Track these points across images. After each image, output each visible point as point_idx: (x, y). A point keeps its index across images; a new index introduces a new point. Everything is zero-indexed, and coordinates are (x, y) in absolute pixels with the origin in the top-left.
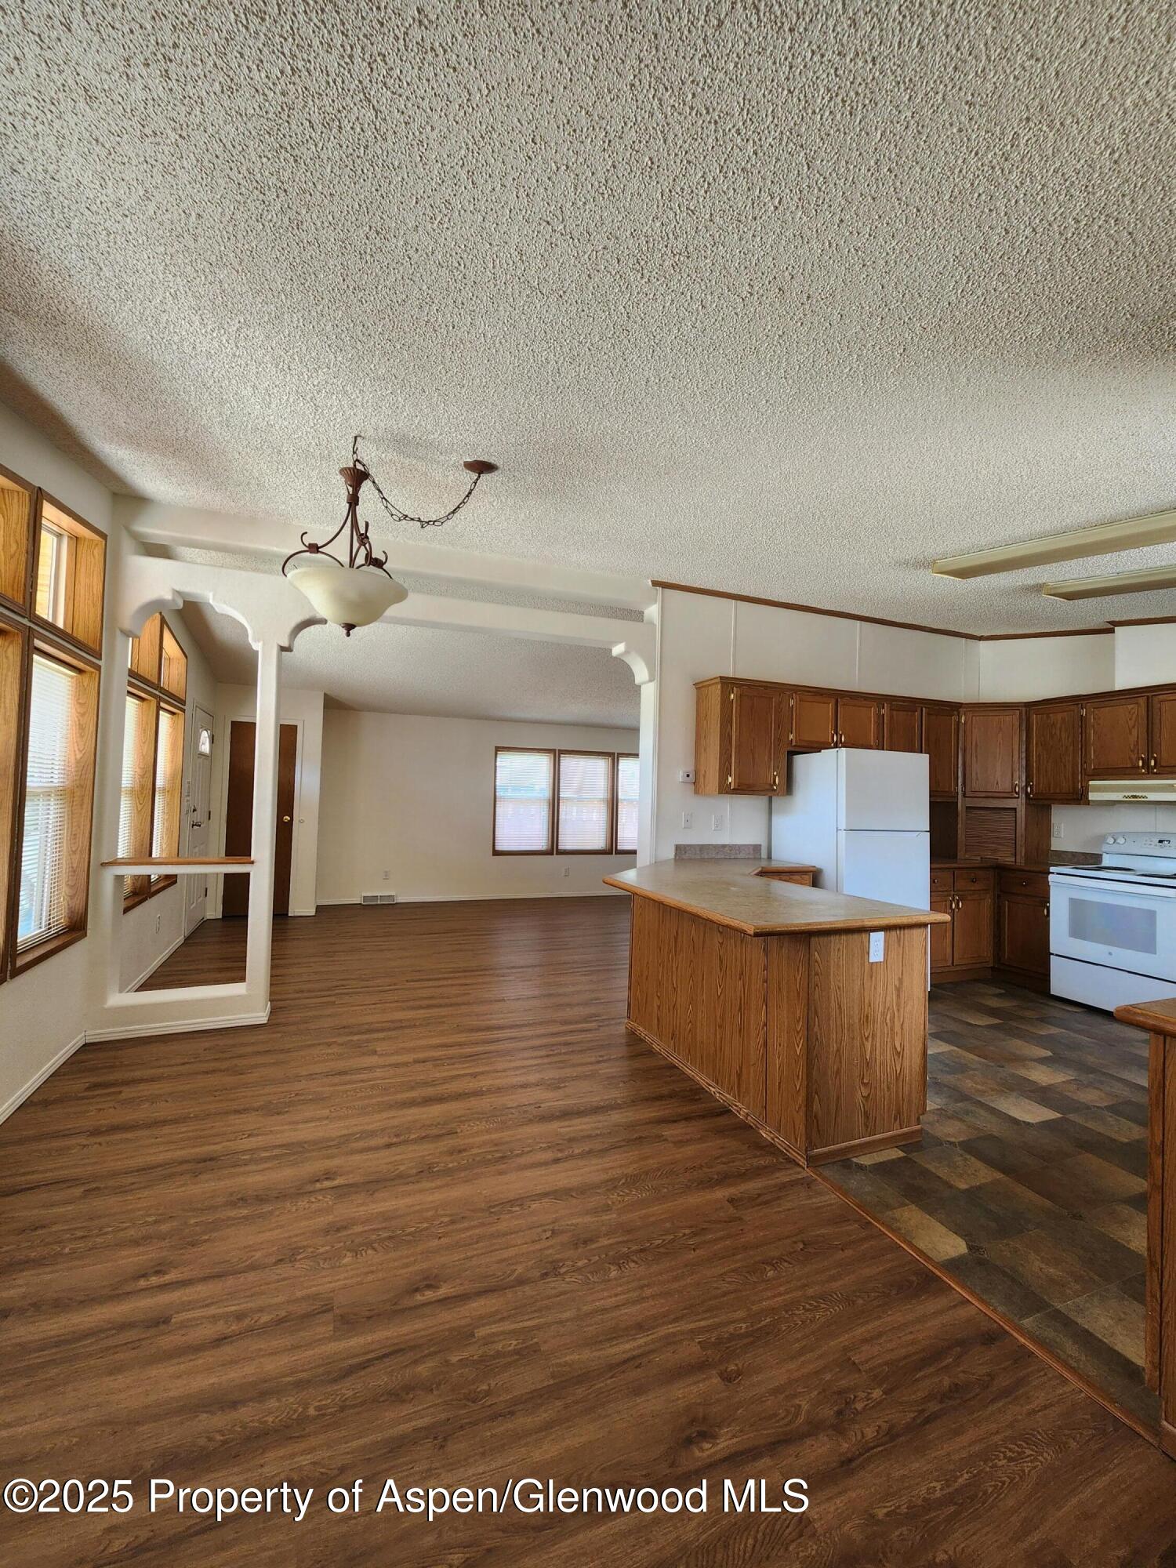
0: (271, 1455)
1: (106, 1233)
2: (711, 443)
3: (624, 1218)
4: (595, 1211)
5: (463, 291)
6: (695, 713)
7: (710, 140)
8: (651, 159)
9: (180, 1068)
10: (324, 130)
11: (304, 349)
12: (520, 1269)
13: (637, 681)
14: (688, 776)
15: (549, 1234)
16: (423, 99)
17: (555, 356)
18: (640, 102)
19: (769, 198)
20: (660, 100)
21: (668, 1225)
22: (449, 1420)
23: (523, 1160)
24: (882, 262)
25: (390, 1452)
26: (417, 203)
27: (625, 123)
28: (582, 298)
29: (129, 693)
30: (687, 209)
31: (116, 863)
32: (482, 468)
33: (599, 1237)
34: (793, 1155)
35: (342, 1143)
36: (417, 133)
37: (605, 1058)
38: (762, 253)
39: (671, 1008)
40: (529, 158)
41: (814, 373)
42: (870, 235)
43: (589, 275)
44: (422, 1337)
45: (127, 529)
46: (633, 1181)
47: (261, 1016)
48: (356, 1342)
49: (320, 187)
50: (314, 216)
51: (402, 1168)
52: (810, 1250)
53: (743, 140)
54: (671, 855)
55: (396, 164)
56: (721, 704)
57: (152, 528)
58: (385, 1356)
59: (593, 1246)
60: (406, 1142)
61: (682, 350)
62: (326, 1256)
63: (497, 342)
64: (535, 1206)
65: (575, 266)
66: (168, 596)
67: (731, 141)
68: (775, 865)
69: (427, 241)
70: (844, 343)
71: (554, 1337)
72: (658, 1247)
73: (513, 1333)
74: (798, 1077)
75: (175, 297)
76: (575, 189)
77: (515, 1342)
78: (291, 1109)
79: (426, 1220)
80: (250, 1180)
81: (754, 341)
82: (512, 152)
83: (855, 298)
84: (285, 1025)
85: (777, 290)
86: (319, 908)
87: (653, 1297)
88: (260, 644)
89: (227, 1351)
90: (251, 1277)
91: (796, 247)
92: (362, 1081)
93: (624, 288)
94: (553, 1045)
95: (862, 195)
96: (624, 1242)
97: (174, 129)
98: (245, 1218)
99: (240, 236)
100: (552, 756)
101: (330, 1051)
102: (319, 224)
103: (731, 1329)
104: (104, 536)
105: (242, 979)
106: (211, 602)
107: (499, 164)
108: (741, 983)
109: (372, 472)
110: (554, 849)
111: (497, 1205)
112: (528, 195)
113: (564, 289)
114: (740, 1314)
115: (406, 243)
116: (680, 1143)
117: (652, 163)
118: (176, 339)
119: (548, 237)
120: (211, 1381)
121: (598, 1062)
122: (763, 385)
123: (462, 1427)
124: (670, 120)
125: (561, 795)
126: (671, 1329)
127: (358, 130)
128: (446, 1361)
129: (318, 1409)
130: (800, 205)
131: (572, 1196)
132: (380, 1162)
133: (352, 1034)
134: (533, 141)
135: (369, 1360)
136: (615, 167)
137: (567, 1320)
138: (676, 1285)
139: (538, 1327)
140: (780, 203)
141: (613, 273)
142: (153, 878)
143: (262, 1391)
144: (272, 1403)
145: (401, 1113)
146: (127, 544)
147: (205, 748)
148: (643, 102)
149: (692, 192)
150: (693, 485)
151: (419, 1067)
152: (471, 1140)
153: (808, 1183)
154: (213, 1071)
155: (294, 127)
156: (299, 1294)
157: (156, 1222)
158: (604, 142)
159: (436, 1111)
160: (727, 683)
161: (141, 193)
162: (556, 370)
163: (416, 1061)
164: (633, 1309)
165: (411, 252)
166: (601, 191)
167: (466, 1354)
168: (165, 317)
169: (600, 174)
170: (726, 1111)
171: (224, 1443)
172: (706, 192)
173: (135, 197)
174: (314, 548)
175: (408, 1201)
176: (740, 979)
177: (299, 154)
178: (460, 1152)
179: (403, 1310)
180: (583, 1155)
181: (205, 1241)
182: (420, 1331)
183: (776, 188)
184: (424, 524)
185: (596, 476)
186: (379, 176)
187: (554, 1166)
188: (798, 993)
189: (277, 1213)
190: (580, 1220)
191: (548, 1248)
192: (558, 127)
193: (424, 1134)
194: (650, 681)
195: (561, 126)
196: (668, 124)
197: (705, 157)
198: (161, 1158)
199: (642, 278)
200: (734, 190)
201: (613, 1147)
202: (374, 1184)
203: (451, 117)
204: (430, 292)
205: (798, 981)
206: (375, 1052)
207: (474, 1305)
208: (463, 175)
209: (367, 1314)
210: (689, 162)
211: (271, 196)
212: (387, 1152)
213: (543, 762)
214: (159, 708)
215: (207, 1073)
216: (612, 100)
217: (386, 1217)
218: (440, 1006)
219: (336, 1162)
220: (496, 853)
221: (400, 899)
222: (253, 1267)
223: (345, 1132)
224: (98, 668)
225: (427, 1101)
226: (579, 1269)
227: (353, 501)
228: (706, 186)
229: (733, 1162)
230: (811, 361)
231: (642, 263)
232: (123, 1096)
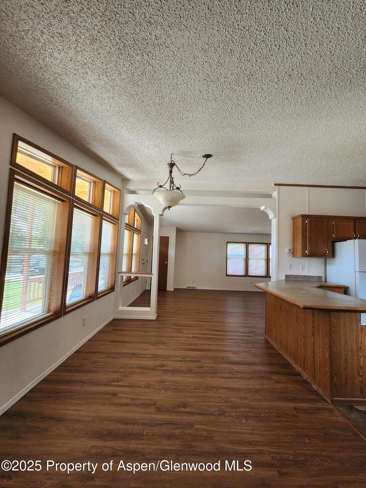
0: (132, 441)
1: (108, 368)
2: (281, 134)
3: (252, 403)
4: (241, 398)
5: (188, 107)
6: (292, 228)
7: (248, 36)
8: (230, 50)
9: (133, 328)
10: (142, 76)
11: (153, 133)
12: (212, 410)
13: (270, 218)
14: (290, 250)
15: (224, 401)
16: (163, 58)
17: (219, 118)
18: (222, 34)
19: (275, 47)
20: (228, 31)
21: (267, 410)
22: (181, 450)
23: (220, 375)
24: (329, 53)
25: (163, 453)
26: (169, 86)
27: (219, 42)
28: (222, 99)
29: (126, 229)
30: (247, 60)
31: (122, 272)
32: (208, 156)
33: (241, 407)
34: (325, 397)
35: (168, 357)
36: (164, 68)
37: (255, 347)
38: (278, 65)
39: (279, 333)
40: (194, 63)
41: (313, 101)
42: (320, 45)
43: (222, 91)
44: (179, 422)
45: (125, 187)
46: (257, 391)
47: (154, 317)
48: (160, 417)
49: (145, 91)
50: (146, 98)
51: (183, 368)
52: (326, 437)
53: (259, 32)
54: (284, 278)
55: (161, 78)
56: (302, 224)
57: (131, 187)
58: (167, 424)
59: (238, 410)
60: (186, 361)
61: (260, 106)
62: (157, 389)
63: (201, 118)
64: (221, 391)
65: (217, 90)
66: (134, 204)
67: (255, 34)
68: (328, 284)
69: (174, 96)
70: (322, 86)
71: (219, 436)
72: (262, 417)
73: (206, 430)
74: (327, 366)
75: (122, 128)
76: (210, 67)
77: (206, 433)
78: (157, 345)
79: (187, 386)
80: (143, 362)
81: (285, 96)
82: (189, 63)
83: (321, 69)
84: (160, 321)
85: (288, 76)
86: (175, 289)
87: (257, 434)
88: (155, 214)
89: (128, 408)
90: (138, 389)
91: (291, 59)
92: (177, 340)
93: (234, 92)
94: (237, 339)
95: (311, 32)
96: (250, 412)
97: (111, 88)
98: (140, 372)
99: (131, 109)
100: (246, 244)
101: (170, 330)
102: (147, 100)
103: (286, 456)
104: (120, 190)
105: (150, 307)
106: (143, 204)
107: (187, 68)
108: (304, 327)
109: (176, 163)
110: (247, 275)
111: (210, 387)
112: (197, 74)
113: (216, 97)
114: (290, 452)
115: (169, 98)
116: (277, 382)
117: (231, 51)
118: (125, 138)
119: (206, 84)
120: (123, 415)
121: (252, 348)
122: (294, 109)
123: (185, 454)
124: (233, 36)
125: (249, 257)
126: (262, 448)
127: (150, 73)
128: (184, 432)
129: (147, 433)
130: (287, 44)
131: (234, 391)
132: (177, 365)
133: (176, 326)
134: (194, 58)
135: (162, 423)
136: (220, 56)
137: (225, 432)
138: (266, 433)
139: (214, 431)
140: (279, 46)
141: (229, 88)
142: (132, 277)
143: (134, 422)
144: (136, 427)
145: (186, 352)
146: (125, 191)
147: (146, 243)
148: (223, 34)
149: (247, 55)
150: (278, 149)
151: (193, 339)
152: (205, 365)
153: (331, 411)
154: (140, 331)
155: (135, 78)
156: (149, 398)
157: (120, 368)
158: (215, 50)
159: (196, 353)
160: (304, 217)
161: (109, 105)
162: (221, 122)
163: (193, 337)
164: (248, 436)
165: (171, 100)
166: (218, 65)
167: (190, 432)
168: (121, 134)
169: (216, 60)
170: (299, 375)
171: (122, 433)
172: (252, 53)
173: (108, 107)
174: (161, 186)
175: (183, 379)
176: (304, 325)
177: (138, 84)
178: (201, 368)
179: (175, 412)
180: (240, 378)
181: (129, 376)
182: (178, 420)
183: (276, 43)
184: (190, 175)
185: (243, 152)
186: (158, 83)
187: (230, 379)
188: (326, 334)
189: (148, 373)
190: (235, 400)
191: (223, 406)
192: (200, 51)
193: (191, 360)
194: (275, 218)
195: (201, 51)
196: (233, 37)
197: (248, 42)
198: (124, 351)
199: (239, 87)
200: (262, 49)
201: (252, 378)
202: (174, 372)
203: (171, 60)
204: (179, 109)
205: (326, 329)
206: (182, 332)
207: (196, 417)
208: (178, 74)
209: (165, 409)
210: (243, 46)
211: (135, 96)
212: (179, 363)
213: (243, 246)
214: (134, 233)
215: (139, 331)
216: (213, 37)
217: (176, 382)
218: (203, 322)
219: (165, 362)
220: (227, 275)
221: (198, 288)
222: (138, 387)
223: (169, 354)
224: (118, 223)
225: (194, 350)
226: (232, 416)
227: (171, 172)
228: (251, 51)
229: (299, 394)
230: (310, 96)
231: (238, 82)
232: (119, 333)
